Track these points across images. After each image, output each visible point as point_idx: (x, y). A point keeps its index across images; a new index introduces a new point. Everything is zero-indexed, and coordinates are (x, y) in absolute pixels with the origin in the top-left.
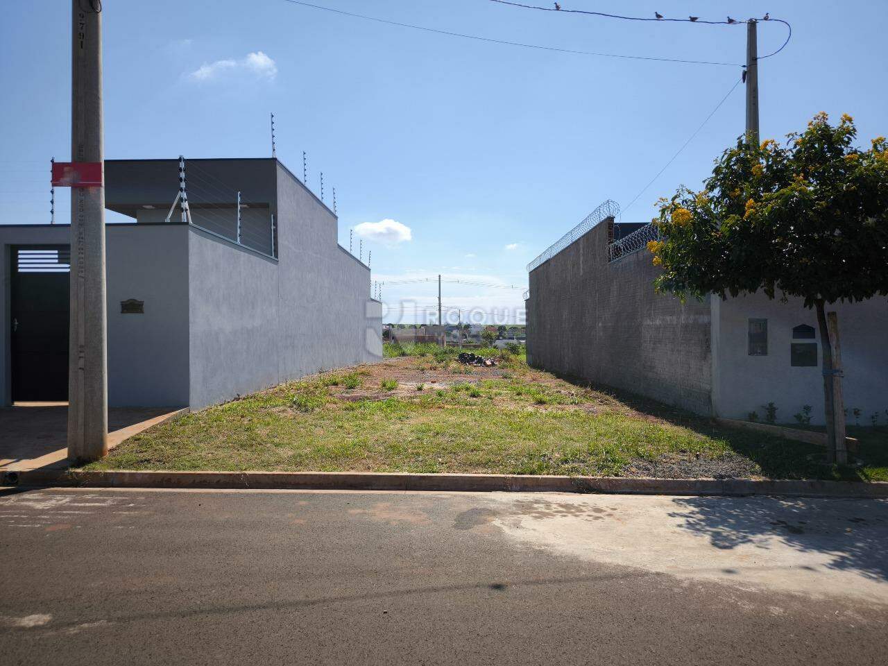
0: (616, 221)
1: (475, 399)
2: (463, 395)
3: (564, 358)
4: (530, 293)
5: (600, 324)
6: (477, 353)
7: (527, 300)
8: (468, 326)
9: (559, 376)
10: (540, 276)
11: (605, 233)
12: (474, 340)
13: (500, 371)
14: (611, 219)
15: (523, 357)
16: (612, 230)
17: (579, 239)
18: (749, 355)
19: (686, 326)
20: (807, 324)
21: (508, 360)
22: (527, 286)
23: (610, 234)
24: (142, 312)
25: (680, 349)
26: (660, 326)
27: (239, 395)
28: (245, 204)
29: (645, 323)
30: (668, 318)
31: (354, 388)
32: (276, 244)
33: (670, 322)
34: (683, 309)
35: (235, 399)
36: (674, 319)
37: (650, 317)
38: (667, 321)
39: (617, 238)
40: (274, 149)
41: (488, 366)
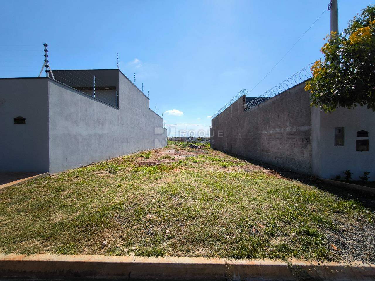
0: (246, 97)
1: (195, 164)
2: (190, 162)
3: (224, 146)
4: (212, 126)
5: (240, 134)
6: (196, 144)
7: (211, 129)
8: (193, 138)
9: (224, 153)
10: (215, 121)
11: (242, 101)
12: (195, 141)
13: (203, 151)
14: (244, 96)
15: (209, 146)
16: (245, 100)
17: (230, 106)
18: (335, 145)
19: (290, 133)
20: (365, 130)
21: (205, 147)
22: (211, 124)
23: (244, 101)
24: (25, 123)
25: (286, 143)
26: (272, 133)
27: (93, 163)
28: (107, 87)
29: (264, 132)
30: (278, 130)
31: (148, 158)
32: (118, 102)
33: (279, 131)
34: (288, 125)
35: (90, 165)
36: (282, 130)
37: (266, 130)
38: (277, 131)
39: (247, 102)
40: (118, 66)
41: (199, 149)
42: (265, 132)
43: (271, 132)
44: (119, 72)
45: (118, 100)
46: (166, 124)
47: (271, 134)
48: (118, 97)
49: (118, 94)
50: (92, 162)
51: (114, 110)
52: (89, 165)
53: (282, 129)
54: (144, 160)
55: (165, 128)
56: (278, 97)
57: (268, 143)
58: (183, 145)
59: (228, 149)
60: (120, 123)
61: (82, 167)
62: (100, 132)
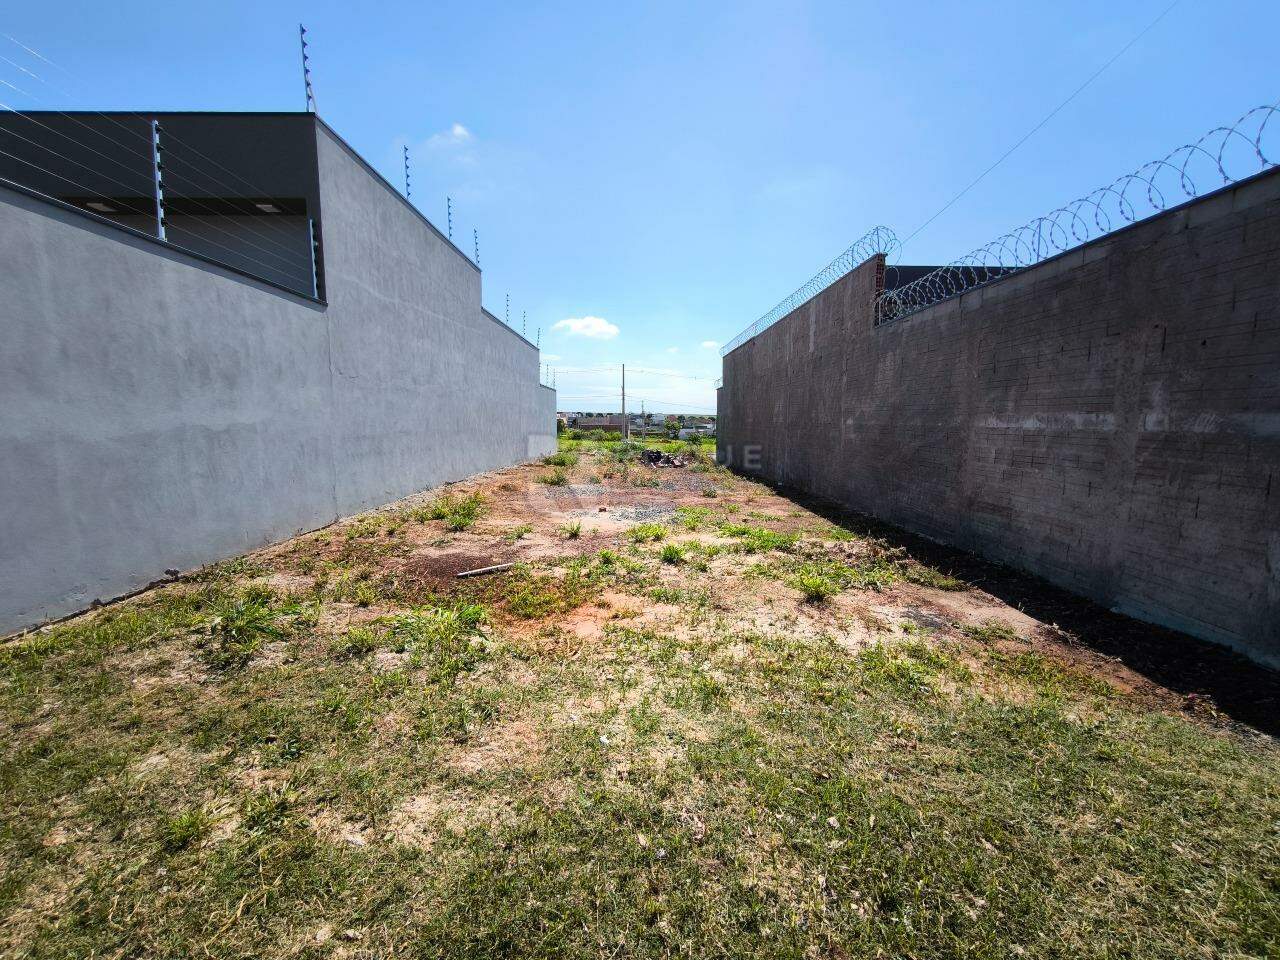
0: (889, 262)
1: (672, 570)
2: (649, 558)
4: (724, 381)
6: (663, 450)
7: (718, 388)
8: (650, 416)
9: (779, 493)
10: (738, 363)
11: (868, 281)
12: (656, 428)
13: (693, 480)
14: (879, 259)
16: (881, 275)
17: (809, 301)
19: (1168, 442)
21: (698, 459)
22: (720, 375)
23: (878, 281)
25: (1130, 486)
26: (1040, 432)
27: (175, 573)
28: (265, 201)
29: (982, 424)
30: (1077, 419)
31: (462, 530)
32: (321, 274)
33: (1086, 423)
34: (1156, 396)
35: (151, 587)
36: (1110, 422)
37: (1000, 413)
38: (1071, 422)
39: (890, 286)
40: (309, 97)
41: (676, 467)
42: (993, 422)
43: (1030, 424)
44: (319, 131)
45: (320, 262)
46: (553, 368)
47: (1029, 438)
48: (319, 250)
49: (318, 237)
50: (167, 572)
51: (296, 312)
52: (147, 589)
53: (1111, 418)
54: (440, 544)
55: (549, 385)
56: (1098, 254)
57: (1008, 476)
58: (614, 451)
59: (792, 476)
60: (338, 369)
61: (96, 604)
62: (219, 420)
